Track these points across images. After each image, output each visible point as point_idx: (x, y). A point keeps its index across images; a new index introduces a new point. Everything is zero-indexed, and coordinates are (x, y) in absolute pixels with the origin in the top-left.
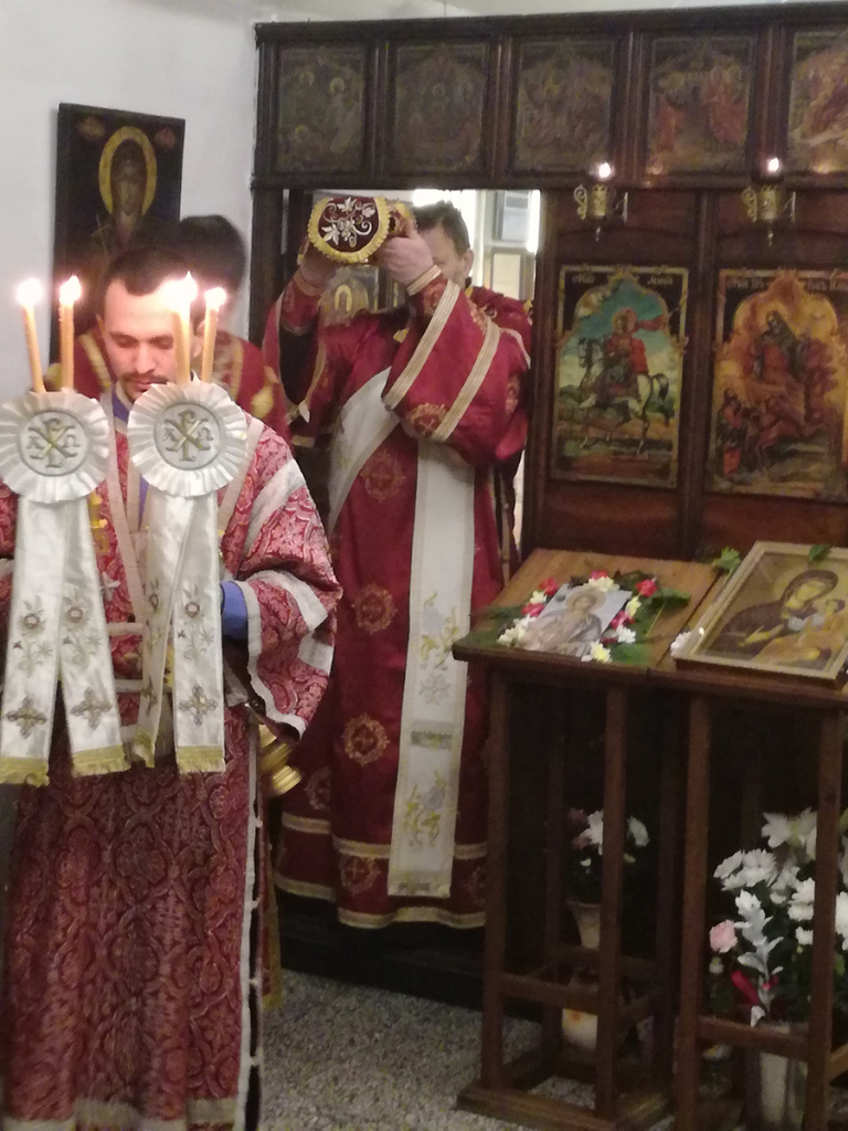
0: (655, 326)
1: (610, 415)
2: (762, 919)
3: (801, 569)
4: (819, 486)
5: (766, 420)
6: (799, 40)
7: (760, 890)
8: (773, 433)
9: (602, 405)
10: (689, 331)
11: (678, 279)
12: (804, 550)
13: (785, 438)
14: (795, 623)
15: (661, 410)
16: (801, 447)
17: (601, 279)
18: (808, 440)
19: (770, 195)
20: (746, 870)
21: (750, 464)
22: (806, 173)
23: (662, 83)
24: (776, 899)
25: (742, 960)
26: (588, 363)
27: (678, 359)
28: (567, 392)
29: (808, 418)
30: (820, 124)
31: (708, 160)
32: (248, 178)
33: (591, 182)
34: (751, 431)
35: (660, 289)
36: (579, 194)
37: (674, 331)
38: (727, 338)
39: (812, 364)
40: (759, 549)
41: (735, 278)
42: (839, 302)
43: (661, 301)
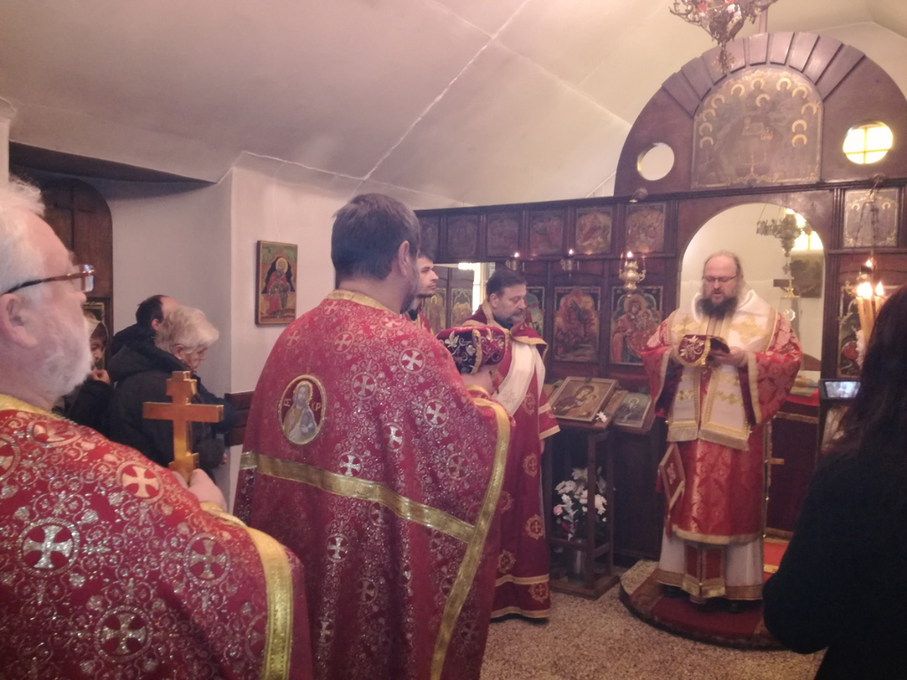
0: (534, 306)
2: (571, 503)
3: (582, 385)
5: (572, 336)
6: (578, 211)
7: (570, 494)
8: (574, 340)
10: (545, 308)
11: (541, 290)
12: (583, 379)
14: (579, 403)
16: (583, 345)
18: (585, 343)
19: (570, 262)
20: (566, 487)
21: (567, 351)
22: (582, 254)
23: (535, 227)
24: (576, 497)
25: (565, 518)
27: (542, 317)
29: (585, 335)
30: (585, 240)
31: (550, 251)
33: (512, 259)
34: (567, 340)
35: (535, 294)
37: (541, 307)
38: (557, 309)
39: (586, 317)
40: (568, 379)
41: (559, 289)
42: (594, 297)
43: (536, 298)
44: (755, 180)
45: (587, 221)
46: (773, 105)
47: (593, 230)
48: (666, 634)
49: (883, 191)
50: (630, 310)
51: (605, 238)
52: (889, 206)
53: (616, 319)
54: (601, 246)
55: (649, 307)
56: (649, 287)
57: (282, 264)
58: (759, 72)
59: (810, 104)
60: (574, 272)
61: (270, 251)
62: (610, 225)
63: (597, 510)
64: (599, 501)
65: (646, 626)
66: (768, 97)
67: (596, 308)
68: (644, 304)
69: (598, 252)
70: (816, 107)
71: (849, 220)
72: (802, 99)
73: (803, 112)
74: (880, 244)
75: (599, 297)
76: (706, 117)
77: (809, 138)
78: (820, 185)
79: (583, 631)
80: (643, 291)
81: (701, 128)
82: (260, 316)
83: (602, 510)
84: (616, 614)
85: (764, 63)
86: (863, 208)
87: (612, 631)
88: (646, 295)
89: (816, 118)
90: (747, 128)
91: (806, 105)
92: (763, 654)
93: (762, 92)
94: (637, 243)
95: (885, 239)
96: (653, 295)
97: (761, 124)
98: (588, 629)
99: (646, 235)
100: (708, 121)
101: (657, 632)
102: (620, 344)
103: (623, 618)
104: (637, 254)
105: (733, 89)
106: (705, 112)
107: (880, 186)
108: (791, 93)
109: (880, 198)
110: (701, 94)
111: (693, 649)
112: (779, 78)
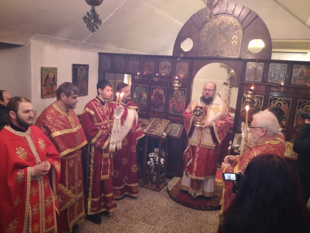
0: (144, 91)
1: (139, 101)
2: (153, 161)
3: (159, 121)
4: (162, 111)
5: (156, 103)
6: (160, 60)
7: (153, 157)
8: (157, 104)
9: (138, 100)
10: (148, 92)
11: (147, 86)
12: (159, 119)
13: (158, 105)
14: (157, 128)
15: (145, 101)
16: (160, 106)
17: (138, 86)
18: (160, 105)
19: (156, 78)
20: (152, 155)
21: (154, 108)
22: (161, 75)
23: (145, 63)
24: (155, 159)
25: (151, 165)
26: (137, 95)
27: (147, 95)
28: (134, 98)
29: (161, 103)
30: (162, 70)
31: (150, 73)
32: (97, 71)
33: (137, 75)
34: (155, 104)
35: (145, 87)
36: (135, 76)
37: (146, 92)
38: (152, 93)
39: (161, 97)
40: (154, 119)
41: (153, 87)
42: (164, 90)
43: (145, 89)
44: (219, 55)
45: (163, 63)
46: (227, 29)
47: (165, 67)
48: (180, 205)
49: (259, 63)
50: (176, 96)
51: (169, 70)
52: (260, 69)
53: (171, 98)
54: (167, 73)
55: (182, 95)
56: (182, 89)
57: (51, 75)
58: (223, 17)
59: (239, 30)
60: (158, 81)
61: (46, 71)
62: (171, 66)
63: (161, 163)
64: (162, 160)
65: (174, 202)
66: (225, 26)
67: (165, 94)
68: (180, 94)
69: (166, 75)
70: (241, 32)
71: (247, 72)
72: (236, 28)
73: (236, 33)
74: (256, 81)
75: (166, 90)
76: (204, 30)
77: (237, 43)
78: (239, 59)
79: (154, 204)
80: (180, 90)
81: (203, 34)
82: (43, 95)
83: (163, 163)
84: (165, 197)
85: (225, 13)
86: (252, 69)
87: (163, 204)
88: (181, 91)
89: (240, 36)
90: (218, 36)
91: (238, 31)
92: (209, 212)
93: (224, 24)
94: (179, 73)
95: (258, 80)
96: (183, 91)
97: (222, 36)
98: (156, 203)
99: (182, 71)
100: (205, 32)
101: (177, 204)
102: (172, 107)
103: (167, 199)
104: (179, 77)
105: (214, 22)
106: (204, 29)
107: (258, 62)
108: (233, 26)
109: (258, 66)
110: (204, 22)
111: (188, 210)
112: (230, 20)
